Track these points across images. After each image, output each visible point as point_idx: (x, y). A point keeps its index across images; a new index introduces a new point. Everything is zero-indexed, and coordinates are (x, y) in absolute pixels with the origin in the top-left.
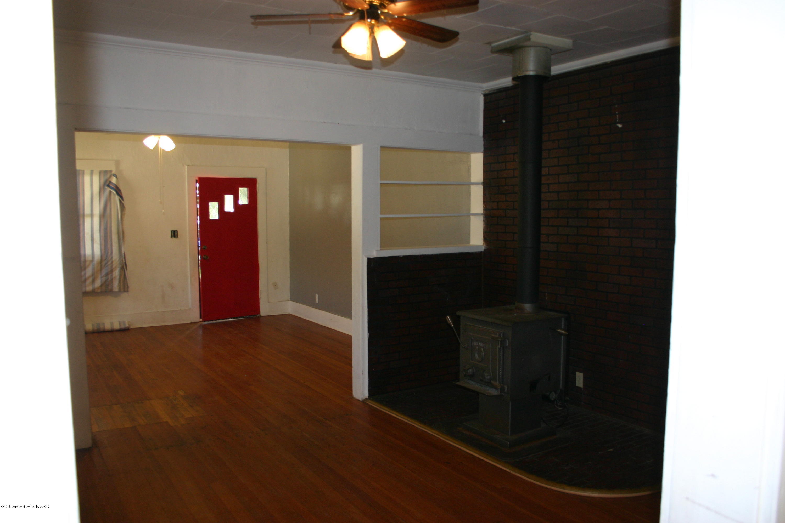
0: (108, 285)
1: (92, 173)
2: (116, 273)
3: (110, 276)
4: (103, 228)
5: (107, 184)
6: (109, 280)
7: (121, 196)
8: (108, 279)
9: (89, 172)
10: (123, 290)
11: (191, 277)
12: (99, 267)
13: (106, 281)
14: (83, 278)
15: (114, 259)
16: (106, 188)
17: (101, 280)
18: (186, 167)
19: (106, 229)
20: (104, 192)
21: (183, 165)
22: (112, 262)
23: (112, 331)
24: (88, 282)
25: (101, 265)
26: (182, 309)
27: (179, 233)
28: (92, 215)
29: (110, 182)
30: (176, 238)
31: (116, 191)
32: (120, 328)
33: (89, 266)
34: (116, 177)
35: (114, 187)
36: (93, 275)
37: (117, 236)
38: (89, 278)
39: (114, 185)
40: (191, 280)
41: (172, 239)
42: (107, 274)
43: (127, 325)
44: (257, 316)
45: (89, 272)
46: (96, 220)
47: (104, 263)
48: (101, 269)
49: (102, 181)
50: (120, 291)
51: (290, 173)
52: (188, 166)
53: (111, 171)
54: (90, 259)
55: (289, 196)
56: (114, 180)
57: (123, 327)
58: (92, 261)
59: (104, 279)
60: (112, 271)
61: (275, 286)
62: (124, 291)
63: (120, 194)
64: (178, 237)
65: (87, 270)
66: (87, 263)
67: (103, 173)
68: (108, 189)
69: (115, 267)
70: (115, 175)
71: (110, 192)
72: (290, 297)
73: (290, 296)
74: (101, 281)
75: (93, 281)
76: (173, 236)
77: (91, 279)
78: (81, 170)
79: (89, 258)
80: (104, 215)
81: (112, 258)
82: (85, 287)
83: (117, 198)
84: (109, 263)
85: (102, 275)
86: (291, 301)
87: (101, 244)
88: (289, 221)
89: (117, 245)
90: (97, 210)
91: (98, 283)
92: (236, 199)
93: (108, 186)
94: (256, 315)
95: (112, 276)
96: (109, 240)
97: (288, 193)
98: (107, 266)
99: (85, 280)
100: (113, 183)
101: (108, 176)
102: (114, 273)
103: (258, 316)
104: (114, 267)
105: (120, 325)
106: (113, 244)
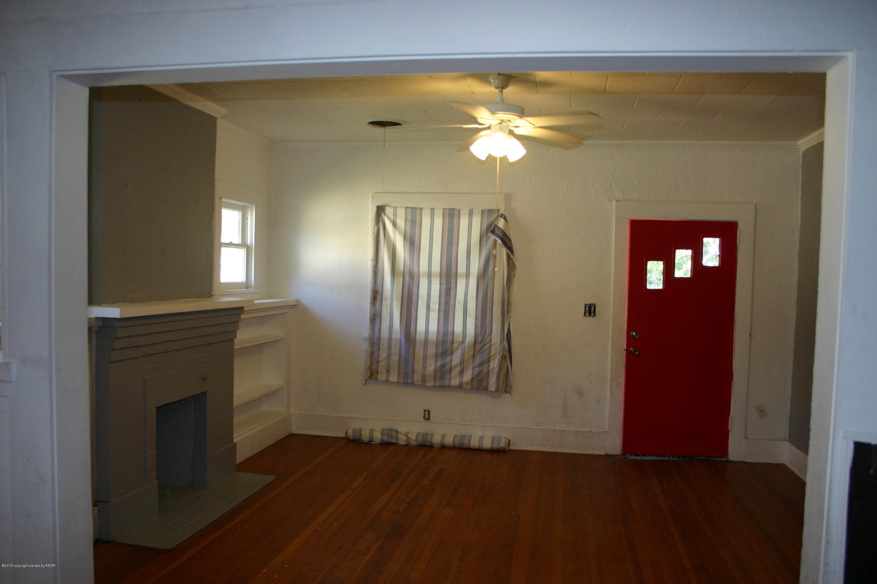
0: (482, 380)
1: (471, 214)
2: (495, 364)
3: (485, 366)
4: (481, 294)
5: (492, 229)
6: (484, 372)
7: (510, 249)
8: (482, 371)
9: (467, 211)
10: (504, 390)
11: (611, 381)
12: (471, 353)
13: (479, 374)
14: (448, 367)
15: (493, 342)
16: (490, 234)
17: (473, 372)
18: (615, 202)
19: (485, 296)
20: (487, 241)
21: (610, 201)
22: (490, 347)
23: (480, 450)
24: (455, 372)
25: (474, 350)
26: (593, 431)
27: (597, 309)
28: (468, 275)
29: (496, 226)
30: (592, 317)
31: (502, 240)
32: (492, 448)
33: (458, 348)
34: (505, 219)
35: (500, 234)
36: (462, 362)
37: (500, 308)
38: (456, 366)
39: (500, 231)
40: (611, 387)
41: (585, 318)
42: (481, 364)
43: (502, 445)
44: (723, 459)
45: (456, 358)
46: (473, 282)
47: (478, 346)
48: (474, 356)
49: (485, 225)
50: (497, 391)
51: (801, 213)
52: (617, 201)
53: (499, 210)
54: (460, 339)
55: (799, 255)
56: (501, 223)
57: (495, 446)
58: (463, 342)
59: (477, 370)
60: (489, 360)
61: (762, 411)
62: (506, 392)
63: (510, 245)
64: (595, 315)
65: (455, 355)
66: (455, 346)
67: (486, 213)
68: (493, 237)
69: (494, 354)
70: (503, 217)
71: (495, 241)
72: (788, 434)
73: (789, 432)
74: (472, 374)
75: (462, 372)
76: (587, 314)
77: (458, 369)
78: (457, 209)
79: (458, 338)
80: (483, 276)
81: (491, 340)
82: (450, 379)
83: (504, 250)
84: (486, 347)
85: (475, 365)
86: (789, 441)
87: (476, 319)
88: (796, 298)
89: (499, 321)
90: (475, 268)
91: (467, 376)
92: (697, 257)
93: (493, 232)
94: (721, 458)
95: (489, 366)
96: (489, 313)
97: (796, 248)
98: (483, 352)
99: (451, 370)
100: (499, 228)
101: (494, 216)
102: (492, 363)
103: (725, 459)
104: (492, 354)
105: (492, 443)
106: (494, 320)
